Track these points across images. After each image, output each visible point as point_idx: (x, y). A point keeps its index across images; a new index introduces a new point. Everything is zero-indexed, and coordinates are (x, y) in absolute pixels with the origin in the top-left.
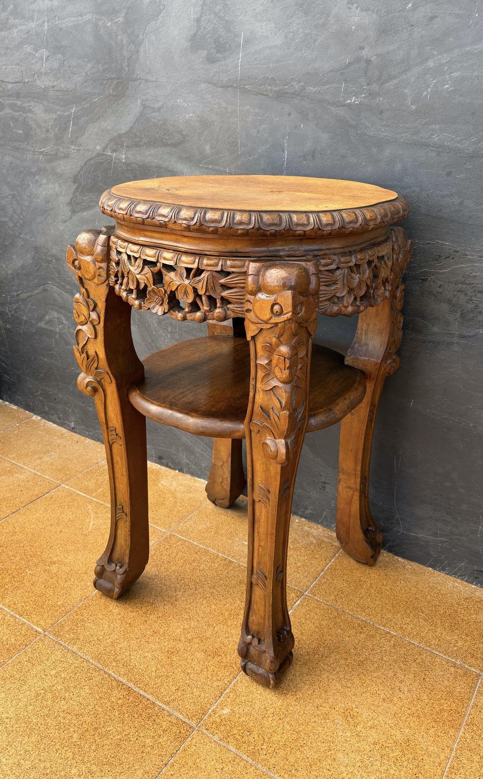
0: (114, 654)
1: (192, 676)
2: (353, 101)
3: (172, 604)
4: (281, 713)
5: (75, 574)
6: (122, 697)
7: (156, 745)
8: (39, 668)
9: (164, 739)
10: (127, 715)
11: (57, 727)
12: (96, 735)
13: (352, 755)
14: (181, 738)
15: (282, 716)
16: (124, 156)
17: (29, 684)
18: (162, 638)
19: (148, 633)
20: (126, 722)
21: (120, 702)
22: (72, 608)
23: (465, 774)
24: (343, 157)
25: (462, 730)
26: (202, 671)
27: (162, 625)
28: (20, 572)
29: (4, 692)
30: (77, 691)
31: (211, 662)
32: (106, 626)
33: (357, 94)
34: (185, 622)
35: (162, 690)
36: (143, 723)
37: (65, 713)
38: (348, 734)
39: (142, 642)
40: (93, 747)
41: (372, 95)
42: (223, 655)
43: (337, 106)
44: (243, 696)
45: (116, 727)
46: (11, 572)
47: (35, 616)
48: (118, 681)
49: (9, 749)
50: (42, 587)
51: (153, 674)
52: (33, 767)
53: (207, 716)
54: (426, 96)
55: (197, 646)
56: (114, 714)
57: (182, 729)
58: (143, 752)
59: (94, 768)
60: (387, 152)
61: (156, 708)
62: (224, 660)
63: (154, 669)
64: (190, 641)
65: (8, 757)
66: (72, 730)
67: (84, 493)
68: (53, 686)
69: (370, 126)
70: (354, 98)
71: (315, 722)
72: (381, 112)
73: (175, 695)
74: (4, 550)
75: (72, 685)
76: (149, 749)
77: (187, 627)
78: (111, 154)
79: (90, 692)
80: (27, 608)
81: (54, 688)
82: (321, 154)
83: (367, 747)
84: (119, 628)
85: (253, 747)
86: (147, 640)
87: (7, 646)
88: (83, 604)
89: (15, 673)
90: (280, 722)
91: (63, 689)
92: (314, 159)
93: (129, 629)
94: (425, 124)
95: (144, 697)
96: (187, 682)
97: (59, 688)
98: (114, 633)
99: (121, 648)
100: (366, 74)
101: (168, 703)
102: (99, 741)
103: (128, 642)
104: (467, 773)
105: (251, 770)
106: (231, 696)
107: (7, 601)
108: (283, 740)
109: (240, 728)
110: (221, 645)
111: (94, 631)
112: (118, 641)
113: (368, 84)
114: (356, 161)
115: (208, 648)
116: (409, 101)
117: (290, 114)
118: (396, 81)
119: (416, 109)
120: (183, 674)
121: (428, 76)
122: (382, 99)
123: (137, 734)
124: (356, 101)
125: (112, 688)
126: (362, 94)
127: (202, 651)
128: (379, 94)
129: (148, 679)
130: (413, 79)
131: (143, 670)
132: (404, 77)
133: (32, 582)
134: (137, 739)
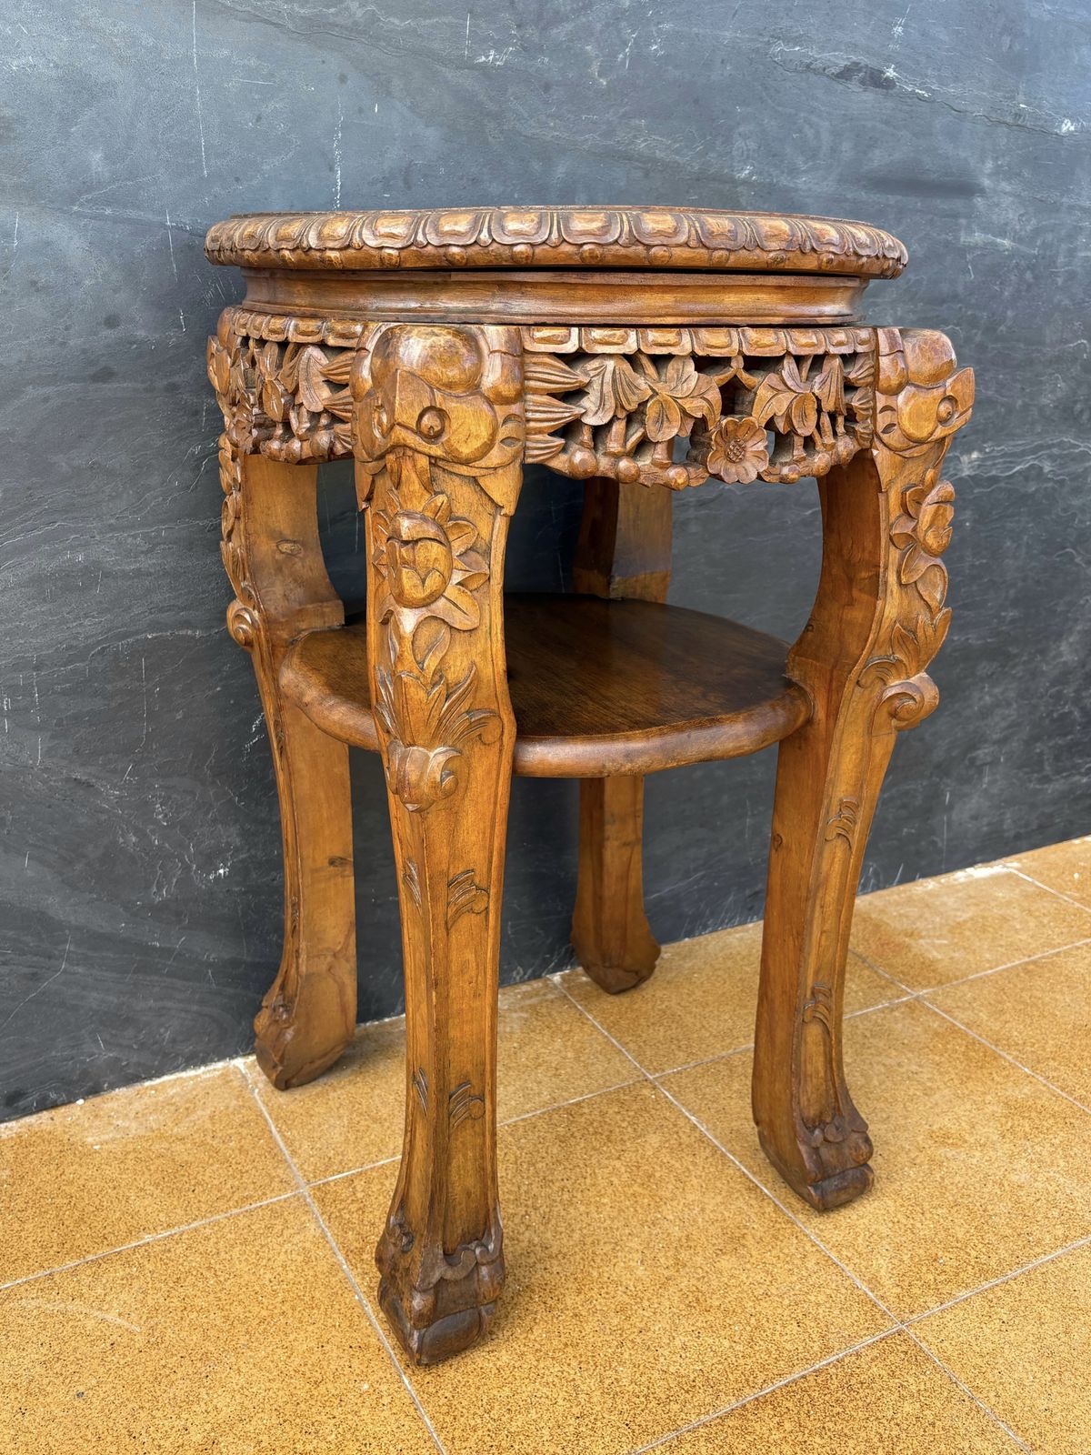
0: (643, 1399)
1: (774, 1292)
2: (491, 58)
3: (551, 1257)
4: (910, 1208)
6: (777, 1419)
7: (922, 1399)
9: (911, 1381)
10: (831, 1425)
13: (1017, 1166)
14: (917, 1357)
15: (918, 1209)
18: (646, 1303)
19: (615, 1321)
20: (846, 1431)
21: (788, 1426)
22: (429, 1444)
24: (475, 181)
25: (1004, 1054)
26: (768, 1273)
27: (607, 1293)
31: (753, 1253)
32: (545, 1390)
33: (499, 46)
34: (619, 1254)
35: (788, 1346)
39: (638, 1340)
41: (528, 49)
43: (457, 68)
44: (856, 1239)
48: (730, 1414)
51: (738, 1348)
53: (880, 1302)
54: (623, 62)
55: (699, 1259)
56: (816, 1446)
58: (933, 1425)
60: (561, 169)
61: (834, 1370)
63: (726, 1343)
64: (679, 1264)
69: (526, 115)
70: (492, 53)
71: (943, 1178)
72: (547, 88)
73: (810, 1331)
76: (928, 1412)
82: (425, 176)
83: (1006, 1145)
84: (565, 1368)
85: (969, 1267)
86: (636, 1330)
88: (432, 1418)
92: (409, 188)
94: (624, 115)
95: (795, 1382)
96: (786, 1302)
98: (579, 1382)
100: (513, 2)
101: (826, 1349)
103: (621, 1363)
106: (849, 1255)
108: (967, 1226)
109: (924, 1269)
110: (716, 1225)
111: (545, 1418)
112: (607, 1382)
113: (519, 26)
114: (502, 189)
115: (714, 1245)
116: (595, 69)
117: (343, 79)
118: (569, 26)
119: (608, 83)
120: (762, 1303)
121: (623, 24)
122: (546, 60)
123: (884, 1421)
124: (497, 60)
125: (745, 1431)
126: (508, 46)
127: (717, 1255)
128: (540, 49)
129: (749, 1361)
130: (599, 26)
131: (720, 1363)
132: (584, 20)
134: (898, 1425)
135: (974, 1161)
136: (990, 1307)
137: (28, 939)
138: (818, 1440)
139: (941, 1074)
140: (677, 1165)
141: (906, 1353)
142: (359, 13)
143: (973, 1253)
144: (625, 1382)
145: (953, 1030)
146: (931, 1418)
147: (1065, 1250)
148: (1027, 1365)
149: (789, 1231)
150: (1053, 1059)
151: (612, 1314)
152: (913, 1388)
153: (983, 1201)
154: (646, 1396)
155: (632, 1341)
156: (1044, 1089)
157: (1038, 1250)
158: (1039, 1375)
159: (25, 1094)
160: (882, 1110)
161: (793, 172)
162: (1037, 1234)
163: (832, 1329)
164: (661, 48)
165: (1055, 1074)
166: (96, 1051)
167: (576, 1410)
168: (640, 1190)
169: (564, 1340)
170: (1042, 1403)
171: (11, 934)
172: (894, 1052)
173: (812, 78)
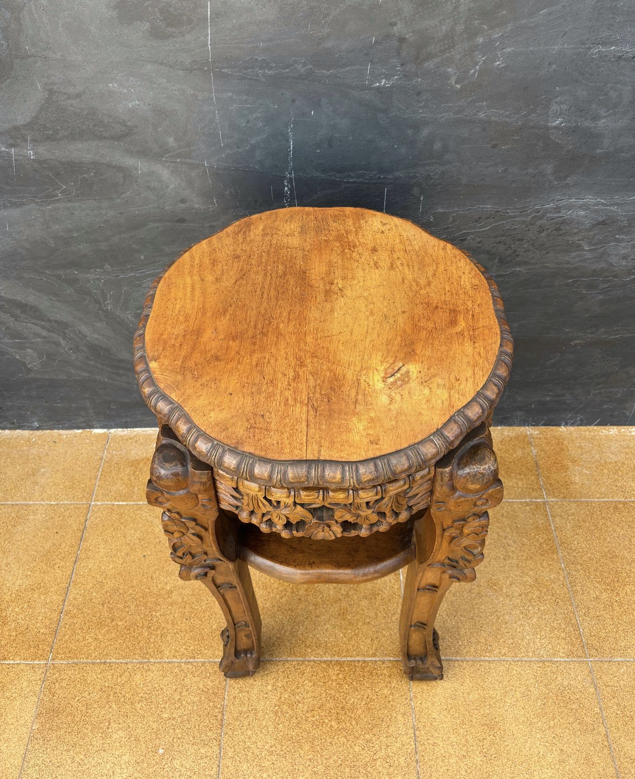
0: (301, 642)
1: (373, 623)
2: (382, 83)
5: (201, 592)
6: (338, 672)
7: (393, 690)
8: (255, 691)
9: (395, 682)
10: (355, 683)
11: (314, 727)
12: (347, 713)
13: (513, 613)
15: (454, 613)
16: (31, 152)
17: (261, 709)
18: (326, 606)
19: (311, 608)
20: (358, 688)
21: (340, 676)
23: (580, 583)
24: (370, 141)
25: (560, 551)
26: (376, 614)
28: (149, 619)
29: (247, 729)
30: (303, 690)
31: (377, 603)
33: (388, 77)
35: (362, 647)
36: (371, 681)
37: (309, 712)
38: (501, 599)
39: (314, 619)
40: (354, 723)
41: (406, 76)
42: (380, 592)
43: (361, 90)
45: (355, 696)
46: (141, 624)
47: (206, 651)
48: (325, 662)
49: (297, 768)
50: (184, 621)
51: (345, 639)
52: (327, 767)
54: (474, 74)
56: (345, 688)
58: (389, 702)
59: (367, 736)
60: (425, 132)
61: (370, 664)
62: (385, 596)
63: (342, 635)
65: (302, 774)
66: (326, 721)
68: (280, 698)
69: (404, 108)
70: (384, 81)
71: (476, 604)
72: (419, 94)
73: (374, 645)
74: (111, 606)
75: (294, 688)
76: (391, 696)
79: (312, 683)
80: (192, 648)
81: (283, 699)
82: (341, 141)
83: (518, 600)
84: (284, 618)
86: (315, 615)
87: (211, 691)
89: (240, 708)
90: (456, 618)
91: (291, 695)
92: (331, 147)
93: (293, 614)
94: (471, 102)
95: (354, 661)
96: (374, 629)
97: (286, 696)
99: (302, 634)
100: (399, 53)
101: (374, 654)
102: (353, 715)
103: (303, 625)
104: (581, 581)
105: (465, 665)
107: (167, 652)
108: (468, 630)
112: (294, 630)
113: (402, 65)
114: (386, 144)
115: (365, 593)
116: (453, 80)
117: (294, 101)
118: (437, 60)
119: (461, 88)
120: (365, 626)
121: (476, 53)
122: (420, 80)
123: (374, 692)
124: (387, 84)
125: (325, 669)
126: (394, 76)
128: (417, 76)
129: (344, 646)
130: (458, 57)
131: (334, 642)
132: (448, 55)
133: (170, 622)
134: (377, 695)
135: (497, 602)
138: (347, 686)
139: (521, 550)
141: (401, 670)
142: (303, 70)
143: (460, 643)
144: (299, 633)
145: (547, 528)
146: (390, 699)
150: (581, 565)
151: (311, 605)
152: (393, 685)
153: (484, 622)
154: (303, 642)
155: (311, 619)
156: (562, 579)
157: (488, 654)
158: (443, 704)
162: (494, 647)
163: (382, 648)
164: (503, 63)
165: (574, 573)
167: (278, 635)
169: (290, 607)
170: (435, 715)
172: (508, 530)
173: (622, 63)
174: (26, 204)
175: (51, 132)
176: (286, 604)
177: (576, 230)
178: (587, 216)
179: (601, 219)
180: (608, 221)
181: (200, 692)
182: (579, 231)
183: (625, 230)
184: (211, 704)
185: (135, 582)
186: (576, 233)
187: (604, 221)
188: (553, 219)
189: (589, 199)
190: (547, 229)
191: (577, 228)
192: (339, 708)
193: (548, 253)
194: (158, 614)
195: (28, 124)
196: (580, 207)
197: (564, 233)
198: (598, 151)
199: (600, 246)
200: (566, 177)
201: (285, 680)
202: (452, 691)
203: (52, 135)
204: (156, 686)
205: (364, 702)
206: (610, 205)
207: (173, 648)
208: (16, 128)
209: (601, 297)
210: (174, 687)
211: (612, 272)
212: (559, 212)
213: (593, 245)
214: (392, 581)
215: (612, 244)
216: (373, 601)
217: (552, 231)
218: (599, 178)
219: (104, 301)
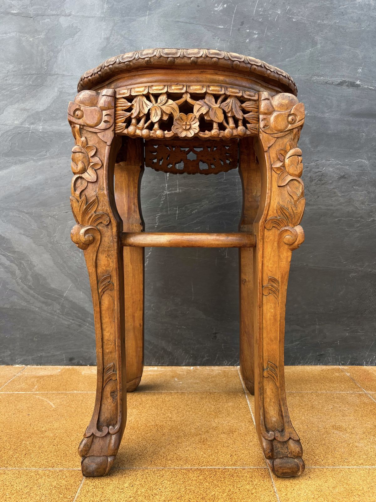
0: (162, 457)
1: (231, 446)
3: (170, 421)
6: (199, 475)
7: (256, 486)
8: (111, 487)
9: (256, 481)
10: (215, 482)
13: (361, 442)
16: (41, 127)
17: (114, 499)
18: (187, 437)
19: (173, 439)
20: (219, 485)
21: (201, 478)
26: (234, 442)
30: (161, 486)
31: (234, 436)
35: (222, 460)
36: (231, 480)
38: (348, 435)
39: (175, 445)
45: (216, 490)
46: (9, 448)
47: (67, 463)
48: (185, 469)
50: (52, 446)
51: (205, 455)
55: (215, 432)
56: (205, 485)
57: (261, 472)
58: (252, 494)
61: (231, 470)
63: (202, 453)
64: (207, 432)
67: (22, 391)
68: (137, 491)
71: (326, 437)
73: (233, 458)
75: (151, 485)
76: (254, 490)
77: (195, 427)
78: (29, 126)
79: (171, 482)
80: (53, 461)
81: (139, 493)
83: (363, 436)
84: (148, 444)
86: (177, 442)
87: (63, 487)
91: (148, 490)
93: (156, 442)
95: (215, 468)
96: (233, 450)
97: (143, 491)
99: (163, 453)
101: (234, 465)
103: (165, 448)
105: (325, 470)
110: (229, 427)
112: (156, 450)
115: (223, 431)
120: (224, 448)
123: (235, 487)
125: (185, 473)
127: (222, 433)
129: (205, 459)
131: (195, 457)
133: (37, 447)
134: (239, 490)
135: (344, 436)
136: (309, 472)
137: (79, 314)
138: (207, 484)
140: (231, 411)
141: (262, 474)
144: (161, 452)
146: (253, 492)
147: (358, 467)
148: (307, 491)
149: (252, 434)
151: (174, 437)
152: (255, 483)
154: (164, 457)
155: (173, 444)
157: (345, 464)
159: (74, 359)
160: (321, 416)
161: (323, 112)
163: (241, 461)
166: (93, 352)
167: (140, 454)
168: (213, 414)
169: (154, 438)
171: (75, 312)
172: (341, 404)
173: (328, 86)
174: (28, 161)
175: (54, 115)
176: (150, 437)
177: (331, 181)
178: (334, 172)
179: (342, 174)
180: (346, 176)
181: (52, 488)
182: (332, 182)
183: (357, 183)
184: (61, 496)
185: (14, 426)
186: (331, 183)
187: (344, 176)
188: (316, 173)
189: (333, 161)
190: (315, 180)
191: (331, 180)
192: (200, 498)
193: (318, 197)
194: (28, 443)
195: (44, 110)
196: (329, 165)
197: (325, 183)
198: (329, 132)
199: (347, 193)
200: (317, 146)
201: (143, 480)
202: (317, 486)
203: (55, 116)
204: (7, 483)
205: (225, 494)
206: (344, 165)
207: (34, 461)
208: (38, 113)
209: (358, 234)
210: (26, 485)
211: (359, 214)
212: (318, 168)
213: (343, 192)
214: (247, 425)
215: (353, 192)
216: (231, 435)
217: (317, 181)
218: (334, 148)
219: (54, 234)
